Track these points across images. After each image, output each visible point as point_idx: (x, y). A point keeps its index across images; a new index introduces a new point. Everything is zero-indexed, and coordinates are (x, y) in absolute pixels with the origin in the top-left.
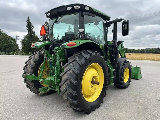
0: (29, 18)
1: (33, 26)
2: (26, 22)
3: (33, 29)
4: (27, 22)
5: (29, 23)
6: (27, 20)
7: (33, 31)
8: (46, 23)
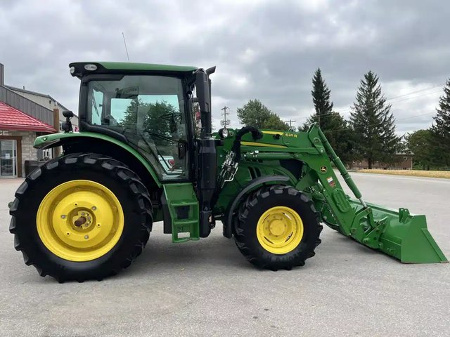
0: (319, 70)
1: (329, 92)
2: (312, 81)
3: (328, 98)
4: (314, 82)
5: (318, 83)
6: (315, 78)
7: (327, 105)
8: (366, 76)
